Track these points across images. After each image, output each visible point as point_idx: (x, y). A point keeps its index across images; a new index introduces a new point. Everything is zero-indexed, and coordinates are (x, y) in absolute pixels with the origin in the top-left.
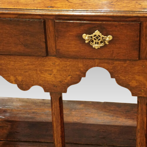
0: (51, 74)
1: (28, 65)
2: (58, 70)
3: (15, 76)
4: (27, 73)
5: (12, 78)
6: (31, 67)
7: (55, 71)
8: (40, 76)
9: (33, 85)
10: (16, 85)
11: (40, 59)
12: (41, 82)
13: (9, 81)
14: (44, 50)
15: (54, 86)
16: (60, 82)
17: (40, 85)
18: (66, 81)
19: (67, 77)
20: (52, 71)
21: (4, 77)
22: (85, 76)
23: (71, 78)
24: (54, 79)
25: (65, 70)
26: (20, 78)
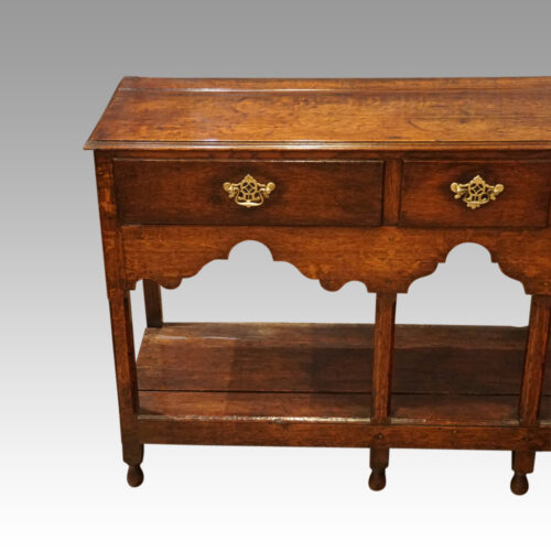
0: (383, 259)
1: (344, 243)
2: (397, 251)
3: (318, 265)
4: (340, 259)
5: (312, 269)
6: (350, 246)
7: (391, 253)
8: (364, 264)
9: (348, 281)
10: (317, 281)
11: (367, 232)
12: (363, 274)
13: (307, 274)
14: (378, 215)
15: (387, 280)
16: (399, 273)
17: (361, 280)
18: (410, 271)
19: (412, 263)
20: (385, 252)
21: (298, 267)
22: (444, 261)
23: (420, 265)
24: (387, 268)
25: (410, 251)
26: (326, 268)
